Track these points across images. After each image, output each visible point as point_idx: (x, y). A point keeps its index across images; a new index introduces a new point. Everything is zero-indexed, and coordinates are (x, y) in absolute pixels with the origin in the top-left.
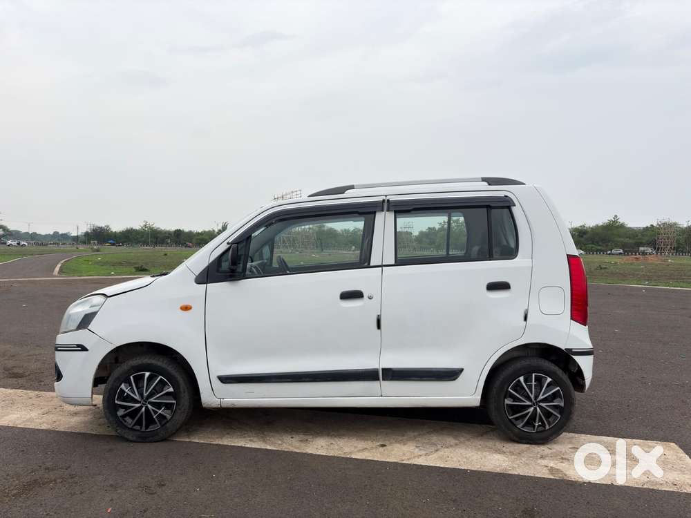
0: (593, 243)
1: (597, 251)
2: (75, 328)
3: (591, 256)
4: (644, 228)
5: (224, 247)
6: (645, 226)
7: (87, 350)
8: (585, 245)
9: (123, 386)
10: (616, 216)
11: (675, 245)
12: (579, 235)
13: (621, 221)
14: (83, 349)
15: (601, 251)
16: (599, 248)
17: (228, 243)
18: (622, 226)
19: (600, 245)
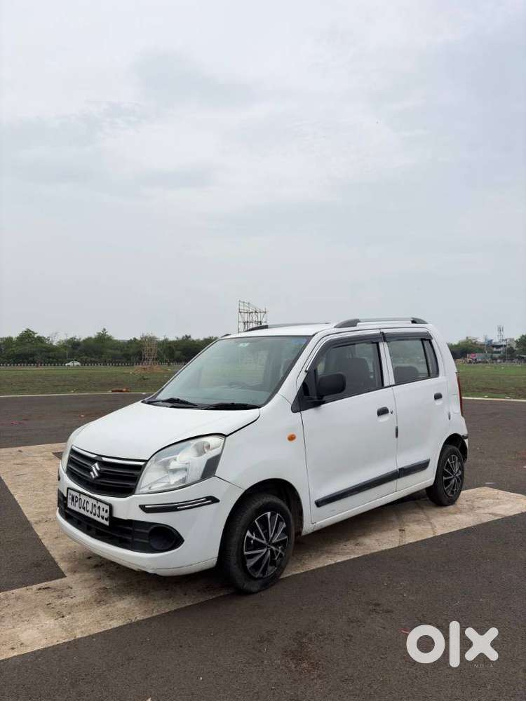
0: (86, 355)
1: (91, 362)
2: (199, 478)
3: (86, 367)
4: (128, 341)
5: (303, 375)
6: (129, 339)
7: (218, 501)
8: (79, 356)
9: (248, 534)
10: (105, 330)
11: (156, 356)
12: (72, 347)
13: (109, 334)
14: (214, 500)
15: (95, 362)
16: (93, 359)
17: (306, 371)
18: (109, 339)
19: (92, 357)
